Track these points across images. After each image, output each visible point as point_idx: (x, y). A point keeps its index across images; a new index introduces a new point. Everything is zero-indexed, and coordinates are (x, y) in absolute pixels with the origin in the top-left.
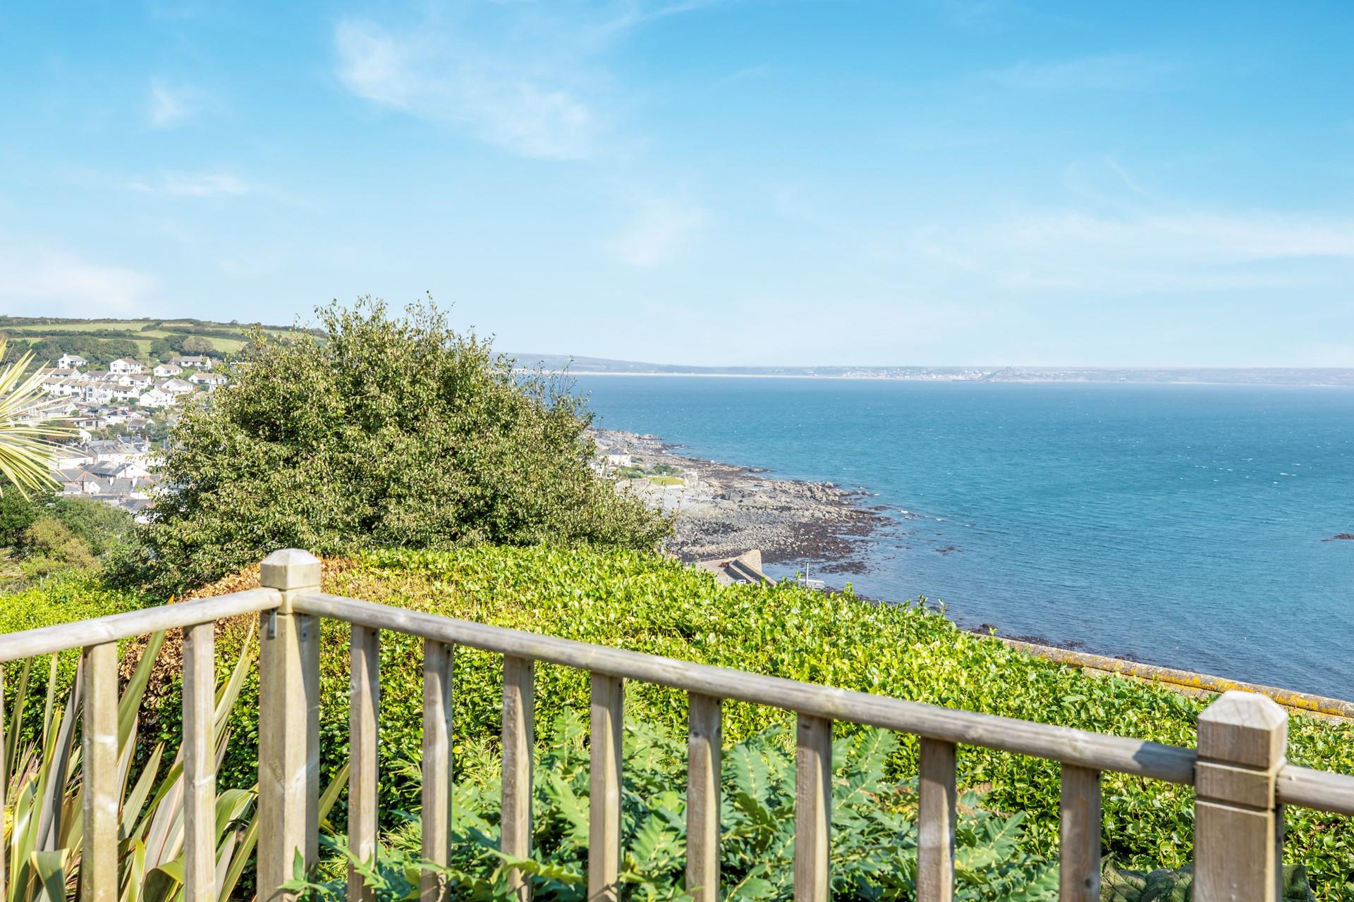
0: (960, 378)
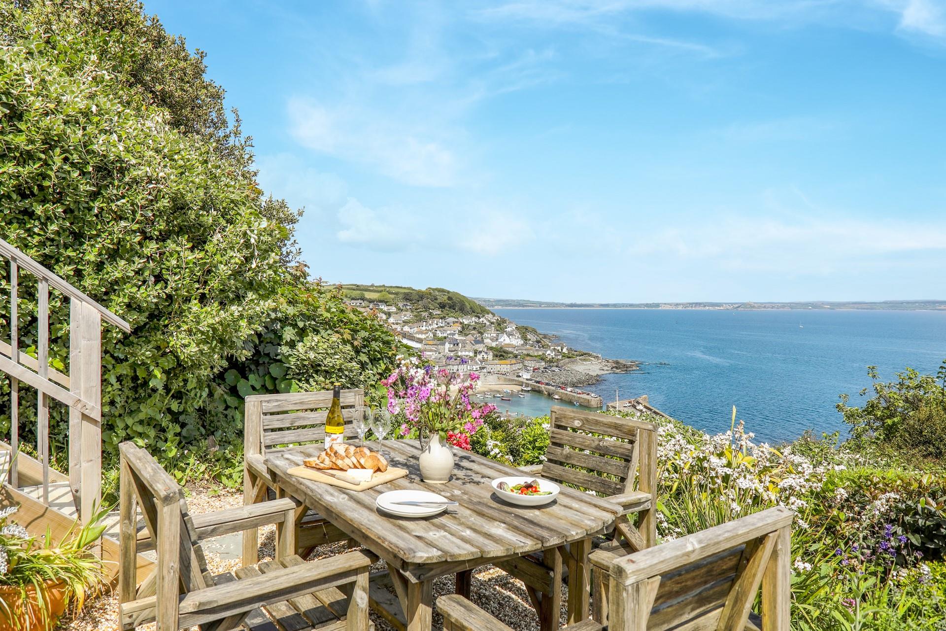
0: (721, 308)
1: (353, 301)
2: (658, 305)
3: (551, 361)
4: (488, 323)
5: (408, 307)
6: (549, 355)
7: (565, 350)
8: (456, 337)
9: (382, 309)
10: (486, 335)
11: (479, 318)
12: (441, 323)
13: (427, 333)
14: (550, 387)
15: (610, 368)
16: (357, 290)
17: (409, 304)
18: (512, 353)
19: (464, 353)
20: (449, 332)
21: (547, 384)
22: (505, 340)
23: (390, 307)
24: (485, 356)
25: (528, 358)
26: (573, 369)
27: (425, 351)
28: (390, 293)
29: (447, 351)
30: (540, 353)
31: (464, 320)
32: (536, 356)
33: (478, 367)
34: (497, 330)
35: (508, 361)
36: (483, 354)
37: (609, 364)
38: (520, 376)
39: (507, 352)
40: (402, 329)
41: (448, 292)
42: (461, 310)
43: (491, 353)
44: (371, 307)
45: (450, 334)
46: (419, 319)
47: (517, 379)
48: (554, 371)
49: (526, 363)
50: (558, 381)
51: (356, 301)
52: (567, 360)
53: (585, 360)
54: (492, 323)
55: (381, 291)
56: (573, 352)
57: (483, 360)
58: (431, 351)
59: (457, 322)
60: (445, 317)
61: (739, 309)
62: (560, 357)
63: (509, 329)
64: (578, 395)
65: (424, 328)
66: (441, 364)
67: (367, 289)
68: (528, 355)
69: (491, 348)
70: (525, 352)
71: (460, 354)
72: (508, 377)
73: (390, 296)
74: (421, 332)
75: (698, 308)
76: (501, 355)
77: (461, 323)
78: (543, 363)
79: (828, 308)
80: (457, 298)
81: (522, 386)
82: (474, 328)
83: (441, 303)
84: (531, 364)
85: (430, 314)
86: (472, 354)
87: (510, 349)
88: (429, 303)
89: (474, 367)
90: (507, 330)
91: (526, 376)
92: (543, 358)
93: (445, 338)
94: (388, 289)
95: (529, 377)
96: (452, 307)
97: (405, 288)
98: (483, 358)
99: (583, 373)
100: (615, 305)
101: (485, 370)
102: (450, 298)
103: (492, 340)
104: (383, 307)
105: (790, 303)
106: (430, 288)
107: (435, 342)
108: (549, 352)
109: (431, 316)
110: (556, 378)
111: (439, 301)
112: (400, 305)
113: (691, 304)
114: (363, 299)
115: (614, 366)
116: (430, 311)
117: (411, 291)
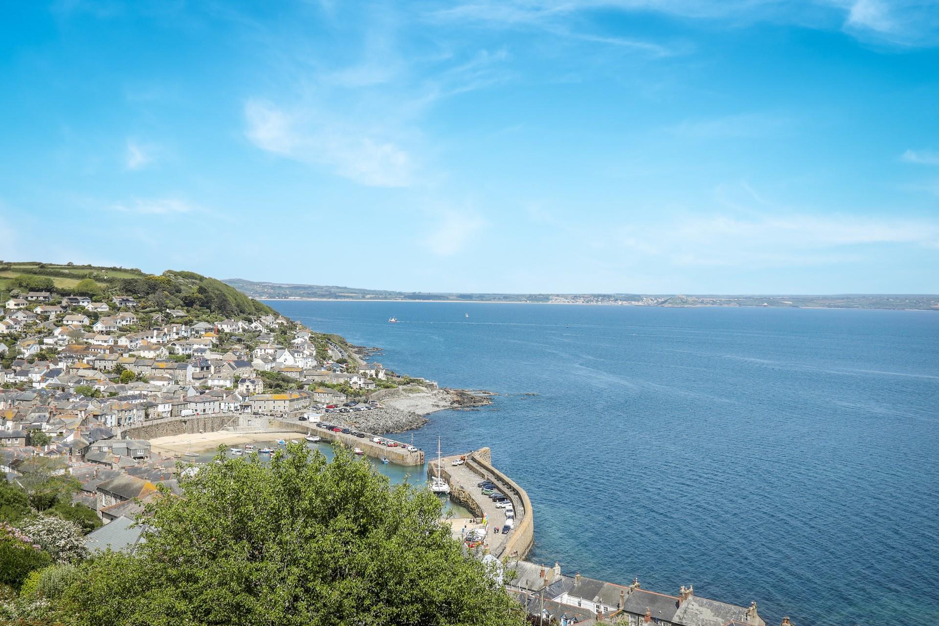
0: (640, 303)
1: (31, 293)
2: (546, 298)
3: (357, 394)
4: (265, 331)
5: (130, 304)
6: (355, 383)
7: (381, 375)
8: (208, 355)
9: (83, 308)
10: (258, 352)
11: (250, 321)
12: (184, 331)
13: (158, 349)
14: (349, 436)
15: (448, 404)
16: (40, 273)
17: (130, 298)
18: (294, 381)
19: (216, 382)
20: (196, 347)
21: (345, 431)
22: (286, 359)
23: (98, 304)
24: (251, 387)
25: (321, 389)
26: (388, 407)
27: (153, 379)
28: (98, 279)
29: (189, 378)
30: (342, 381)
31: (224, 327)
32: (334, 386)
33: (237, 404)
34: (279, 343)
35: (285, 396)
36: (248, 383)
37: (449, 397)
38: (304, 419)
39: (287, 380)
40: (116, 342)
41: (202, 279)
42: (220, 308)
43: (261, 383)
44: (64, 303)
45: (196, 351)
46: (148, 325)
47: (299, 423)
48: (359, 410)
49: (317, 397)
50: (363, 425)
51: (38, 294)
52: (383, 391)
53: (411, 391)
54: (272, 330)
55: (83, 277)
56: (395, 379)
57: (247, 395)
58: (162, 379)
59: (211, 330)
60: (191, 321)
61: (666, 305)
62: (372, 387)
63: (298, 341)
64: (389, 449)
65: (154, 340)
66: (175, 402)
67: (57, 271)
68: (322, 384)
69: (263, 374)
70: (318, 379)
71: (210, 383)
72: (285, 421)
73: (99, 284)
74: (148, 348)
75: (606, 303)
76: (278, 386)
77: (218, 331)
78: (343, 398)
79: (790, 305)
80: (214, 289)
81: (306, 433)
82: (239, 341)
83: (186, 298)
84: (324, 398)
85: (168, 315)
86: (229, 384)
87: (294, 375)
88: (167, 297)
89: (232, 405)
90: (296, 341)
91: (314, 418)
92: (343, 390)
93: (189, 356)
94: (95, 273)
95: (318, 420)
96: (206, 304)
97: (126, 271)
98: (248, 390)
99: (406, 411)
100: (481, 297)
101: (249, 410)
102: (202, 290)
103: (265, 360)
104: (85, 304)
105: (738, 297)
106: (169, 271)
107: (170, 365)
108: (355, 379)
109: (168, 320)
110: (362, 420)
111: (183, 294)
112: (116, 300)
113: (597, 296)
114: (50, 289)
115: (456, 399)
116: (168, 310)
117: (136, 277)
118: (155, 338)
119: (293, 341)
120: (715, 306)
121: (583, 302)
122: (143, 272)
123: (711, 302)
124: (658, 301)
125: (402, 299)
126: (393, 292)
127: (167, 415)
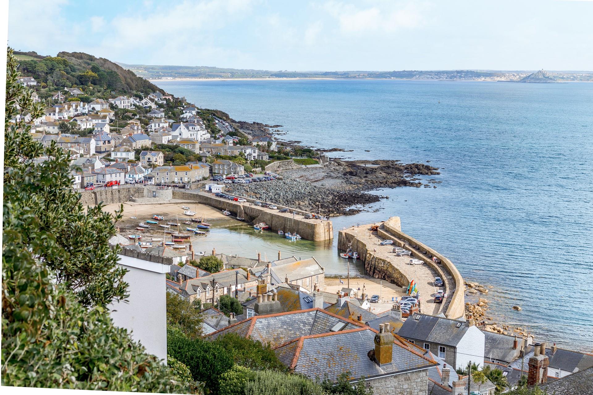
4: (154, 107)
6: (250, 155)
7: (273, 147)
8: (107, 129)
10: (152, 125)
11: (141, 98)
12: (82, 107)
18: (192, 153)
19: (119, 155)
20: (95, 122)
22: (181, 132)
24: (153, 159)
25: (218, 161)
26: (286, 178)
29: (93, 152)
30: (237, 152)
31: (118, 103)
32: (230, 158)
33: (141, 176)
34: (170, 118)
35: (187, 167)
36: (149, 156)
37: (340, 168)
38: (206, 190)
39: (185, 152)
42: (111, 86)
43: (161, 154)
45: (97, 126)
46: (49, 103)
47: (202, 194)
48: (257, 180)
49: (215, 169)
50: (264, 196)
52: (277, 162)
53: (304, 162)
54: (161, 106)
56: (286, 150)
57: (150, 165)
59: (107, 106)
60: (88, 98)
62: (266, 158)
65: (57, 117)
68: (218, 156)
69: (161, 147)
70: (213, 151)
71: (113, 156)
72: (187, 192)
76: (177, 158)
77: (113, 107)
78: (241, 169)
80: (105, 68)
82: (134, 115)
83: (81, 77)
84: (223, 170)
85: (66, 94)
86: (131, 156)
87: (190, 148)
88: (63, 77)
89: (136, 177)
90: (185, 115)
91: (215, 188)
92: (240, 161)
93: (90, 131)
95: (219, 191)
96: (99, 82)
98: (149, 162)
99: (302, 183)
101: (153, 181)
102: (94, 69)
103: (162, 133)
106: (63, 53)
107: (74, 139)
108: (249, 150)
109: (68, 99)
110: (261, 191)
111: (78, 73)
115: (348, 170)
116: (66, 89)
117: (35, 59)
118: (57, 114)
119: (182, 116)
120: (575, 81)
121: (446, 78)
122: (38, 54)
123: (572, 77)
124: (520, 77)
125: (269, 78)
126: (260, 71)
127: (77, 186)
